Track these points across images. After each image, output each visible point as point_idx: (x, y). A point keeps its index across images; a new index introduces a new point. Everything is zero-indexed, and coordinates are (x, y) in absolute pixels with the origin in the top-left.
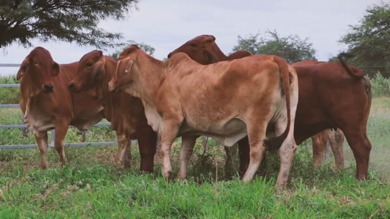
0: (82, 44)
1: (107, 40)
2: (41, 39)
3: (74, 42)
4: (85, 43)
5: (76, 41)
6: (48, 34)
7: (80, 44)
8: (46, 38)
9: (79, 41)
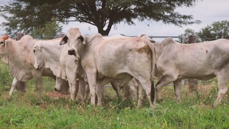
0: (166, 22)
1: (182, 19)
2: (140, 19)
3: (161, 21)
4: (168, 22)
5: (162, 20)
6: (144, 16)
7: (165, 22)
8: (143, 19)
9: (164, 21)
